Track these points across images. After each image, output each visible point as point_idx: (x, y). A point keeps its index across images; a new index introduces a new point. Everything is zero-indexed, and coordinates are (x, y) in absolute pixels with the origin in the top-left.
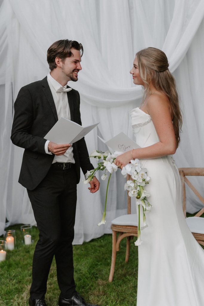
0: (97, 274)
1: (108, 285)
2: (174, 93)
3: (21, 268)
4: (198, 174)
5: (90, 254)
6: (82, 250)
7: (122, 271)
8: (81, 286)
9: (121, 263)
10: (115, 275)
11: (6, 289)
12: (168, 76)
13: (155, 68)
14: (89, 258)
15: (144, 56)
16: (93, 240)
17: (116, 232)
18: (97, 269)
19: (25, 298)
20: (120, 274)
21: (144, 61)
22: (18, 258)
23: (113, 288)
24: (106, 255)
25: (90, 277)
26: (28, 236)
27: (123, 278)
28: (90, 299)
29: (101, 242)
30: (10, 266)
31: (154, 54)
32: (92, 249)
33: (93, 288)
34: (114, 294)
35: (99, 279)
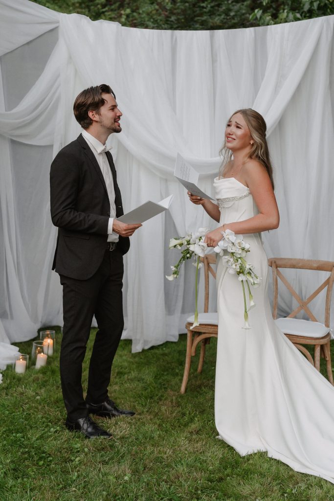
0: (164, 385)
1: (181, 397)
5: (152, 363)
6: (141, 358)
7: (196, 381)
9: (194, 373)
14: (152, 367)
16: (152, 348)
17: (193, 332)
18: (163, 379)
20: (195, 385)
23: (188, 400)
24: (173, 364)
25: (157, 387)
27: (198, 389)
29: (163, 350)
30: (53, 372)
32: (153, 357)
33: (164, 399)
34: (190, 405)
35: (169, 390)
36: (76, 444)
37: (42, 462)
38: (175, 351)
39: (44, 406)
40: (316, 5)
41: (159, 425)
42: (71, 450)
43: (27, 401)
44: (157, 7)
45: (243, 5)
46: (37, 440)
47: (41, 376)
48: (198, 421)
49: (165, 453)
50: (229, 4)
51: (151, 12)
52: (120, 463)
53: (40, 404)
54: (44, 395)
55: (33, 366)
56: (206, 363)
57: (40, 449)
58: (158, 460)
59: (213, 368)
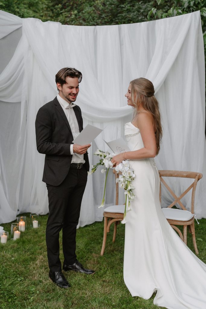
0: (91, 250)
1: (101, 258)
2: (157, 113)
3: (32, 243)
4: (171, 175)
5: (85, 236)
7: (111, 248)
8: (80, 257)
9: (110, 242)
10: (105, 250)
11: (23, 258)
12: (154, 100)
13: (145, 94)
14: (85, 239)
15: (137, 84)
16: (86, 226)
17: (107, 217)
18: (91, 246)
19: (39, 264)
20: (110, 250)
21: (137, 88)
22: (29, 237)
23: (104, 259)
24: (98, 237)
25: (86, 251)
26: (35, 221)
27: (112, 253)
28: (88, 266)
29: (93, 228)
30: (24, 242)
31: (144, 83)
32: (86, 232)
33: (89, 259)
34: (105, 263)
35: (93, 253)
36: (32, 288)
37: (11, 300)
38: (100, 228)
39: (16, 264)
40: (192, 3)
41: (85, 276)
42: (29, 292)
43: (5, 261)
44: (94, 9)
45: (149, 4)
46: (9, 285)
47: (16, 245)
48: (109, 273)
49: (86, 294)
50: (139, 4)
51: (90, 12)
52: (58, 300)
53: (13, 263)
54: (17, 257)
55: (12, 239)
56: (119, 236)
57: (10, 291)
58: (81, 298)
59: (123, 239)
